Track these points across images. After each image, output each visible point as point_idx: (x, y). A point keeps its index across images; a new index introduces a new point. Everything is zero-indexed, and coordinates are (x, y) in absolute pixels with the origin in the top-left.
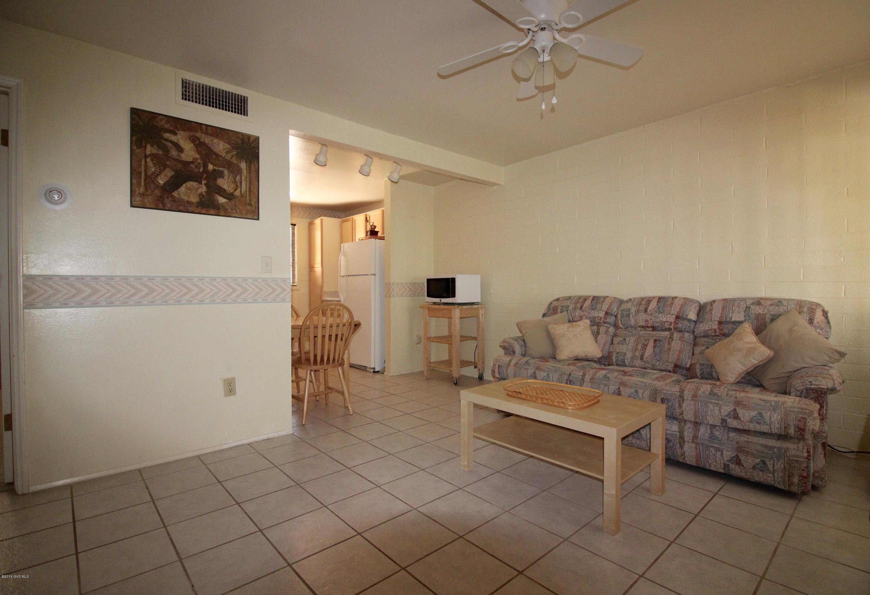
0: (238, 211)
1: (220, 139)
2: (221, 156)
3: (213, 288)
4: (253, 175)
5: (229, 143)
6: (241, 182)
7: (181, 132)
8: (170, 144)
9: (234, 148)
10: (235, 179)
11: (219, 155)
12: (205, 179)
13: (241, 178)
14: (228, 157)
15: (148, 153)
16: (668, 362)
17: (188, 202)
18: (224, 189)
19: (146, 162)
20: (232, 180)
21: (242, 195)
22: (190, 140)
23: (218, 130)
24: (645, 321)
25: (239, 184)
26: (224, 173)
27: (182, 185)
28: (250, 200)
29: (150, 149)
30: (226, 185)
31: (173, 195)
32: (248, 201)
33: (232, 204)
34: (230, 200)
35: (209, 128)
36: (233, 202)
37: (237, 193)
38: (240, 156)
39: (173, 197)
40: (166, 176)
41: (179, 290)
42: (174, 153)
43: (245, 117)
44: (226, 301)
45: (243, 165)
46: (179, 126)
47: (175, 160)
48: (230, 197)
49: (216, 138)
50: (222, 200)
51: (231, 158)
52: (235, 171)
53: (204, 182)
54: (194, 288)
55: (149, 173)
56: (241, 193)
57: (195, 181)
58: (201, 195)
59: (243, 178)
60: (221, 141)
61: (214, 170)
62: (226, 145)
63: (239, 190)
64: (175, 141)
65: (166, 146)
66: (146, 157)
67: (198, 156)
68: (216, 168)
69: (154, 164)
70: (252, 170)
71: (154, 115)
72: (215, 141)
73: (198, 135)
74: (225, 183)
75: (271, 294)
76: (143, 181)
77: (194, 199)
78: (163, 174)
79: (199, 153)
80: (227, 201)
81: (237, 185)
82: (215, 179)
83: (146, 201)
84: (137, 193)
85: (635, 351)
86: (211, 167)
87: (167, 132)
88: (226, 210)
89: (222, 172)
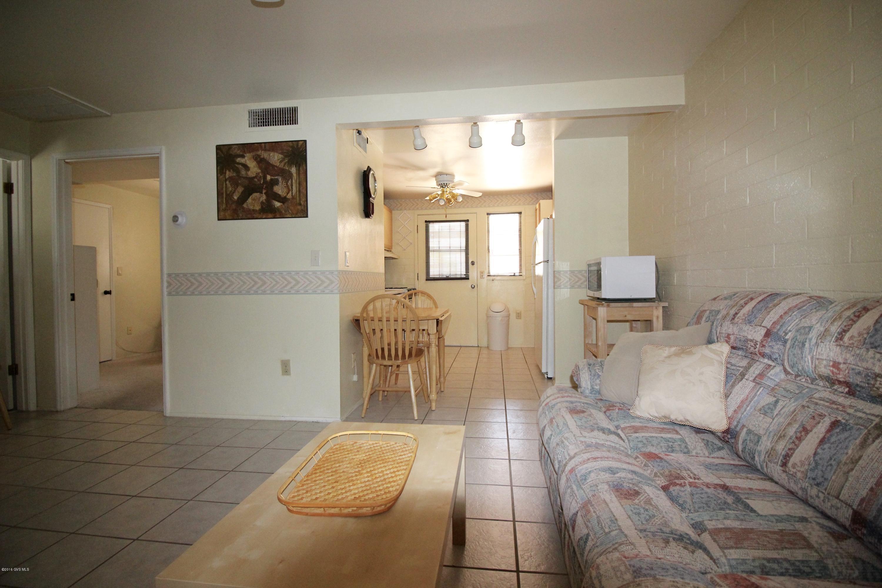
0: (290, 211)
1: (275, 152)
2: (276, 166)
3: (272, 281)
4: (302, 176)
5: (282, 153)
6: (292, 185)
7: (248, 155)
8: (240, 166)
9: (286, 156)
10: (287, 184)
11: (275, 166)
12: (265, 189)
13: (292, 182)
14: (281, 166)
15: (227, 177)
16: (837, 497)
17: (253, 210)
18: (279, 194)
19: (226, 184)
20: (285, 185)
21: (293, 197)
22: (254, 159)
23: (274, 144)
24: (833, 366)
25: (290, 188)
26: (279, 181)
27: (249, 197)
28: (300, 200)
29: (228, 174)
30: (280, 191)
31: (243, 207)
32: (298, 201)
33: (285, 207)
34: (283, 203)
35: (267, 145)
36: (286, 204)
37: (289, 196)
38: (291, 163)
39: (243, 208)
40: (238, 192)
41: (249, 283)
42: (243, 172)
43: (296, 125)
44: (282, 292)
45: (294, 170)
46: (246, 150)
47: (244, 178)
48: (283, 200)
49: (272, 151)
50: (277, 204)
51: (284, 166)
52: (286, 175)
53: (264, 191)
54: (259, 281)
55: (228, 192)
56: (292, 195)
57: (257, 192)
58: (262, 203)
59: (294, 181)
60: (276, 153)
61: (271, 179)
62: (280, 155)
63: (290, 193)
64: (244, 163)
65: (237, 168)
66: (226, 180)
67: (259, 171)
68: (273, 178)
69: (231, 184)
70: (301, 172)
71: (230, 146)
72: (271, 155)
73: (259, 153)
74: (279, 190)
75: (320, 286)
76: (224, 200)
77: (258, 207)
78: (236, 191)
79: (260, 168)
80: (282, 204)
81: (289, 189)
82: (272, 188)
83: (227, 214)
84: (221, 209)
85: (780, 437)
86: (269, 177)
87: (239, 157)
88: (281, 213)
89: (277, 180)
